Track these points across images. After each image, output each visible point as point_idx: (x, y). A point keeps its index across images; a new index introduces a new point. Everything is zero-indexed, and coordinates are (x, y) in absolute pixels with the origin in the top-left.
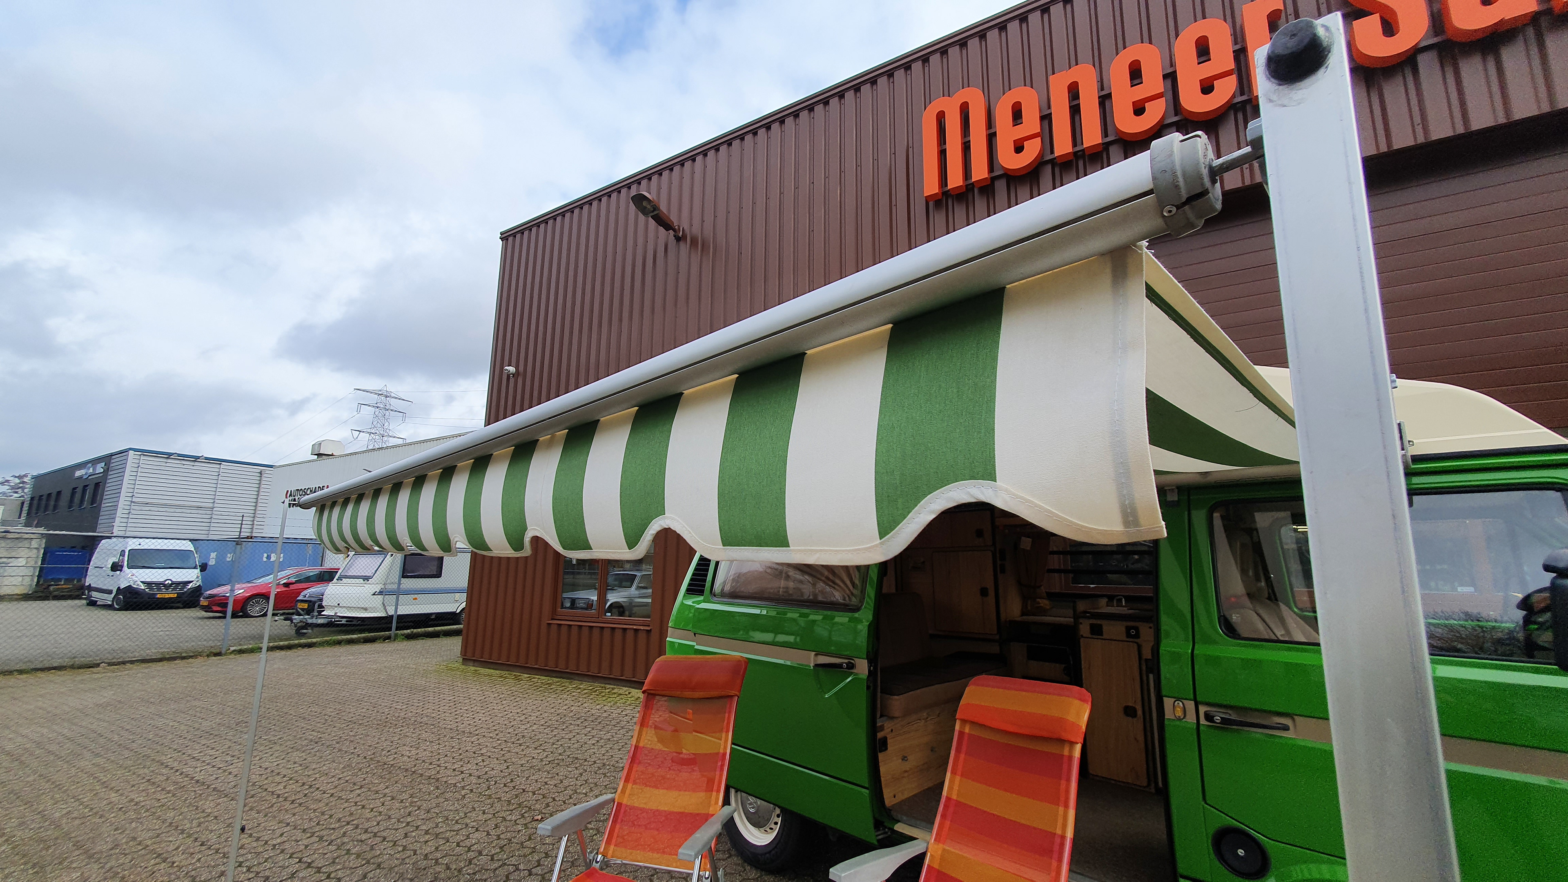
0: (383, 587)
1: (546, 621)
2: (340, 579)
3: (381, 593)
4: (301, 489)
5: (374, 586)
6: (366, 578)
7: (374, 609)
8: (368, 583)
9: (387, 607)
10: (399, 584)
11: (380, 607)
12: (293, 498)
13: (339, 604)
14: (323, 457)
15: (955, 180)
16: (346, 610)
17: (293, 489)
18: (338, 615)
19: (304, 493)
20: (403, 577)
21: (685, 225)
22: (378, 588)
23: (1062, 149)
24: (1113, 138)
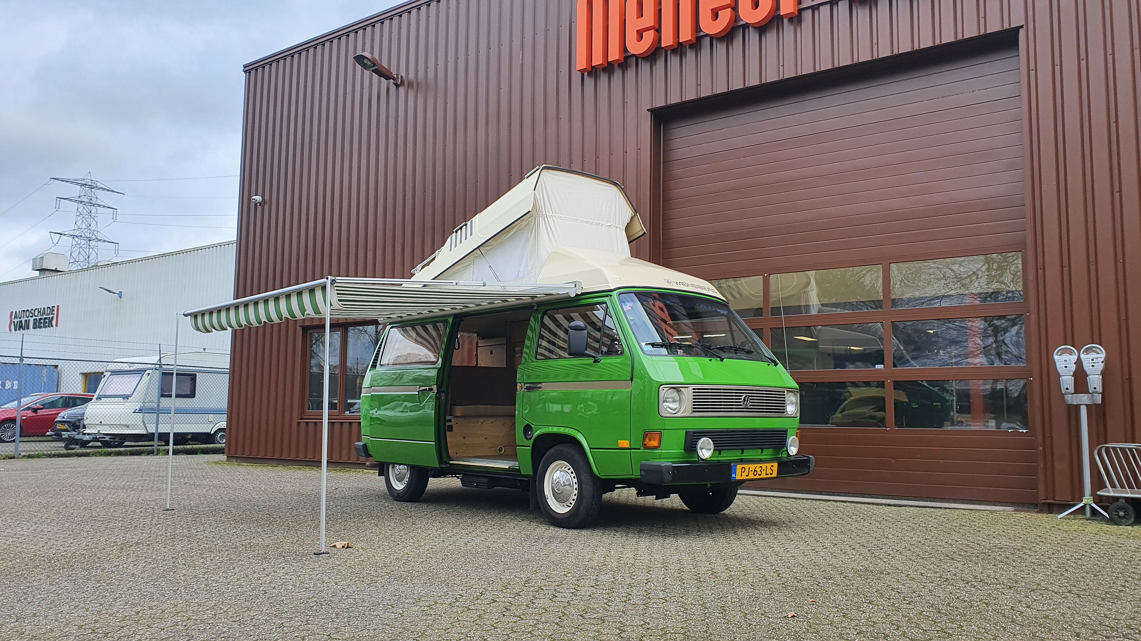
0: (142, 405)
1: (296, 420)
2: (99, 398)
3: (141, 411)
4: (28, 310)
5: (132, 404)
6: (126, 397)
7: (135, 427)
8: (128, 401)
9: (147, 425)
11: (141, 425)
12: (19, 320)
13: (101, 422)
14: (47, 272)
15: (598, 60)
16: (109, 429)
17: (19, 309)
18: (101, 432)
19: (31, 315)
20: (163, 396)
21: (403, 73)
22: (138, 406)
23: (667, 41)
24: (702, 34)
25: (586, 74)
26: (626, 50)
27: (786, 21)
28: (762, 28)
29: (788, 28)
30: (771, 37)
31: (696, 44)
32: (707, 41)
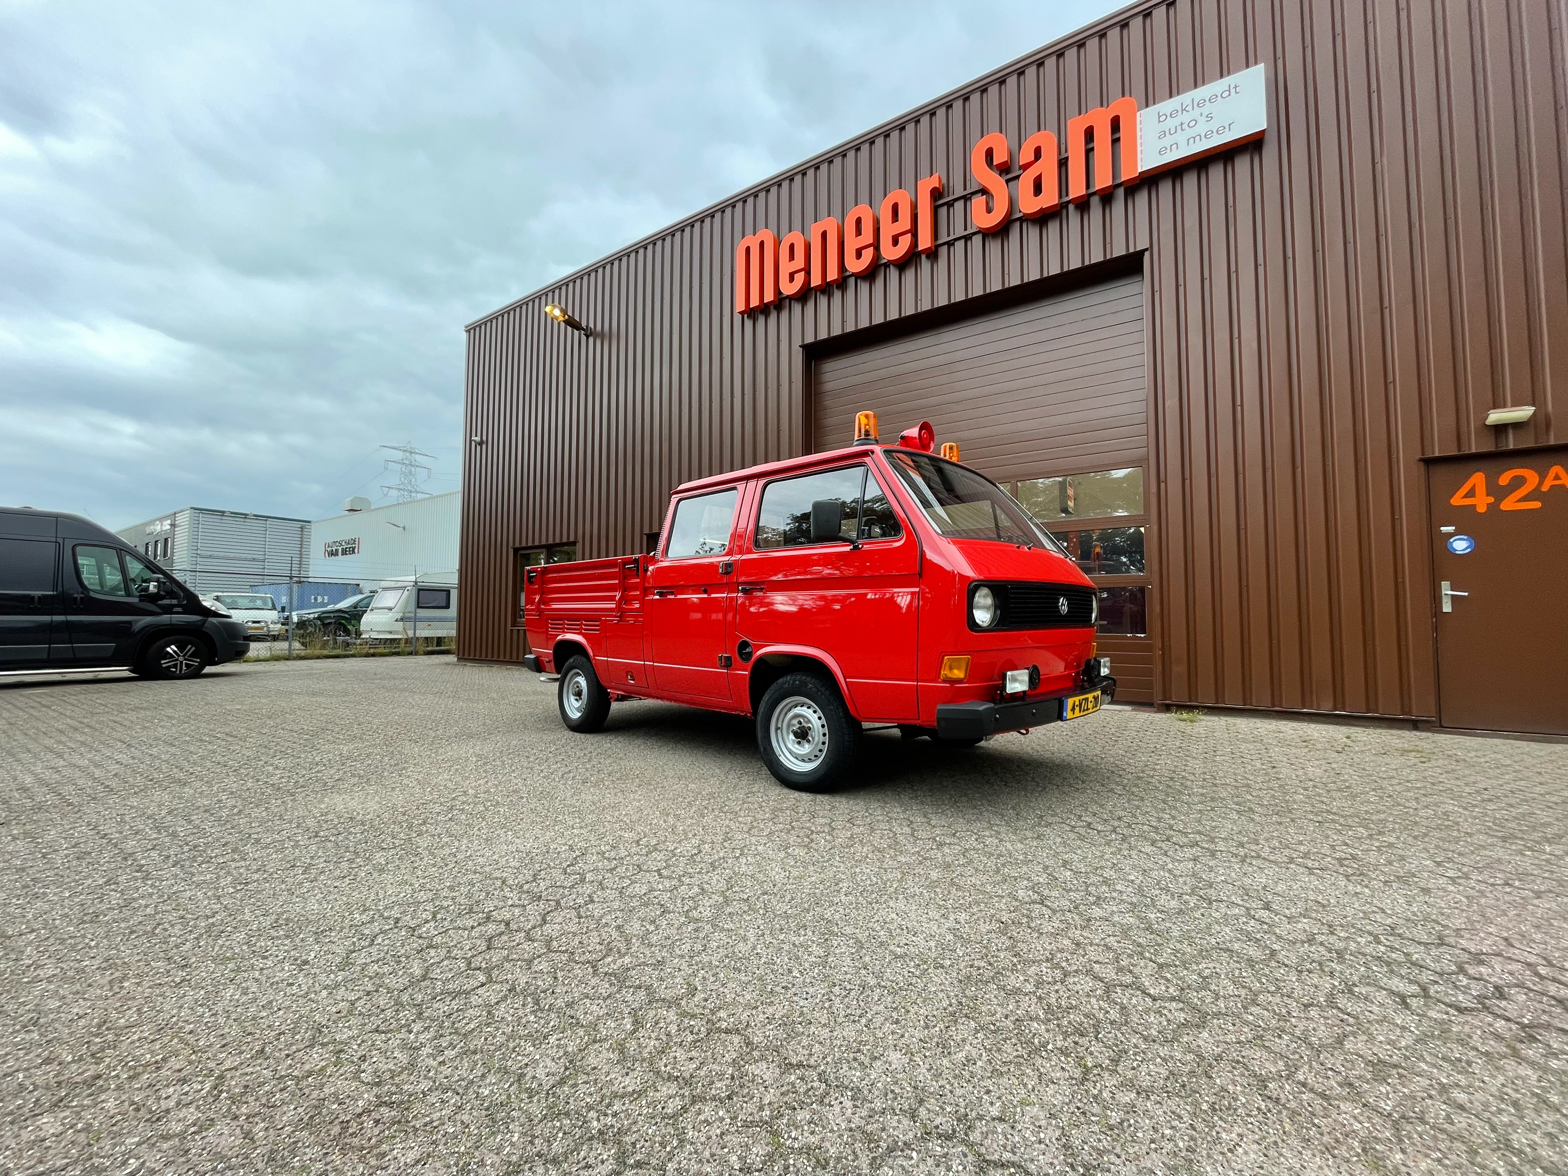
0: (403, 615)
1: (509, 627)
2: (372, 610)
3: (402, 619)
4: (337, 541)
5: (395, 615)
7: (397, 633)
8: (392, 612)
10: (416, 613)
12: (331, 549)
14: (354, 512)
15: (754, 302)
17: (331, 540)
19: (339, 545)
20: (419, 607)
21: (592, 325)
22: (399, 616)
23: (816, 281)
24: (848, 274)
25: (746, 316)
26: (780, 293)
27: (923, 257)
28: (902, 265)
29: (925, 264)
30: (910, 274)
31: (841, 284)
32: (852, 281)
